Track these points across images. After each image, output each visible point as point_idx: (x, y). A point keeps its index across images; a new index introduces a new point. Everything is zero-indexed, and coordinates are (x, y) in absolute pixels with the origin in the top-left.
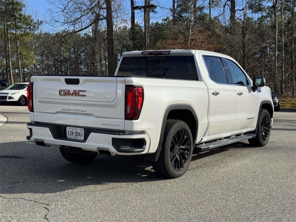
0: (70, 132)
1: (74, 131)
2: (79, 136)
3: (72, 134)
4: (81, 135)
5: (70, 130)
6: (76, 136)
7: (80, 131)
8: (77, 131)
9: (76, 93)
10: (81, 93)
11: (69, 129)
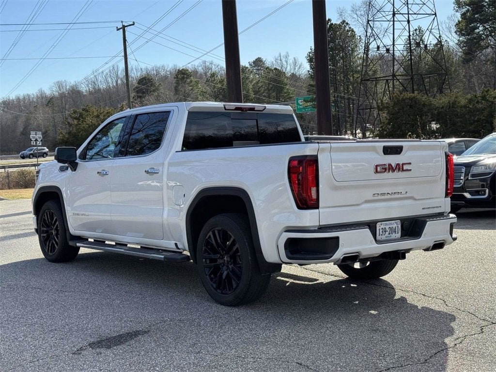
0: (381, 231)
1: (387, 227)
2: (394, 233)
3: (384, 233)
4: (396, 231)
5: (382, 226)
6: (389, 234)
7: (395, 225)
8: (391, 226)
9: (399, 168)
10: (405, 167)
11: (380, 226)
